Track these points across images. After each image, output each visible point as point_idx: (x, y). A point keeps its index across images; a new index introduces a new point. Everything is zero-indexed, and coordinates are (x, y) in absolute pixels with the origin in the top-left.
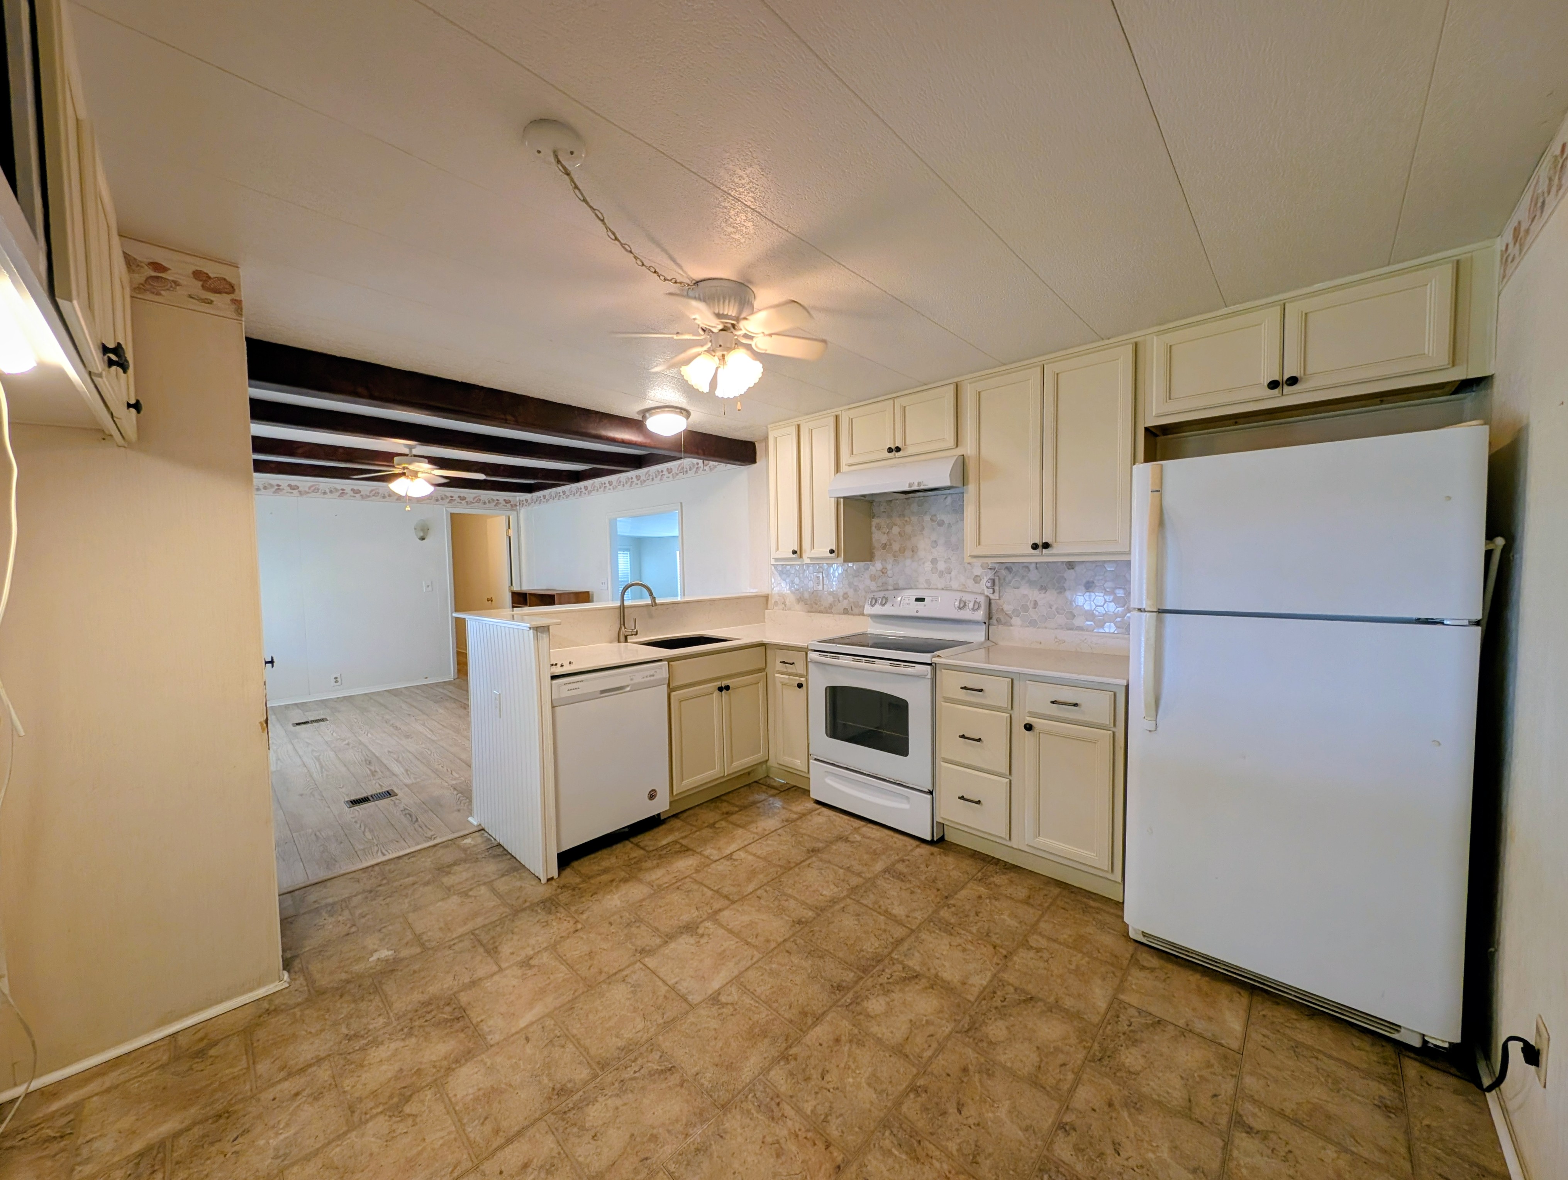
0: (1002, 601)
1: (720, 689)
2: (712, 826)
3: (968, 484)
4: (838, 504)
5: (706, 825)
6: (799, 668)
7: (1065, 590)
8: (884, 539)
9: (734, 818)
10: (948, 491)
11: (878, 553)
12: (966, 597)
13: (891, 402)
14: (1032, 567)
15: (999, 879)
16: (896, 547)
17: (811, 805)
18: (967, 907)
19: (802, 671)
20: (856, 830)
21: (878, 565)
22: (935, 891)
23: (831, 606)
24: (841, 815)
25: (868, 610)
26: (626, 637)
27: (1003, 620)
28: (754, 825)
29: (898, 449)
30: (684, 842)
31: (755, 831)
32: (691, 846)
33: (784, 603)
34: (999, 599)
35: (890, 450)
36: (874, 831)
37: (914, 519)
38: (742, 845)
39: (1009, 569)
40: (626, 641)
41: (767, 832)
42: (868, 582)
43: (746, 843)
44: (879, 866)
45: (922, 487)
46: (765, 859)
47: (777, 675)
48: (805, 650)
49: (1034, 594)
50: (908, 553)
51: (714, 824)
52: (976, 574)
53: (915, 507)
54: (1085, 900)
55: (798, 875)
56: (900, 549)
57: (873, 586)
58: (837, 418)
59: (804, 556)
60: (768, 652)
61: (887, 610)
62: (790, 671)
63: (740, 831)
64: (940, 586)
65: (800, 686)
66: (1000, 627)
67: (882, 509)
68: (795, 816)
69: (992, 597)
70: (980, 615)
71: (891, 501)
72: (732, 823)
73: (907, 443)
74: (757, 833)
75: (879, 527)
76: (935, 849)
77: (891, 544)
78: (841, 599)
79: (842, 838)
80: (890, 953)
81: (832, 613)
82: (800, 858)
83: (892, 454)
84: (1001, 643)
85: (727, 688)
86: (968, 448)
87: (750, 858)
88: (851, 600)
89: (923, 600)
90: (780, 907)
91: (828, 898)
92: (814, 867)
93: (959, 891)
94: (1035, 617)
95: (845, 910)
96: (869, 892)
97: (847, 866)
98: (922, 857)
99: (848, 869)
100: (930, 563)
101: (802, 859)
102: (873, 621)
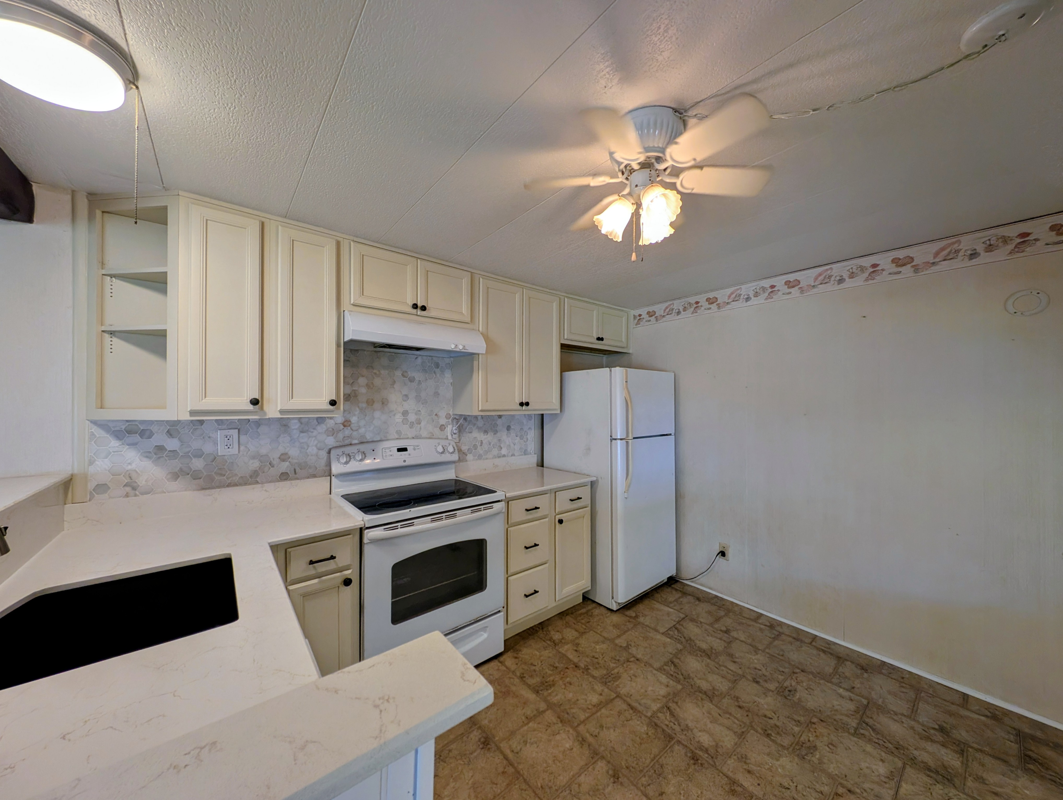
0: (461, 442)
4: (338, 348)
6: (344, 559)
13: (414, 260)
15: (555, 636)
18: (587, 660)
19: (351, 561)
21: (339, 418)
27: (462, 458)
29: (424, 308)
35: (415, 306)
37: (384, 372)
39: (465, 419)
44: (530, 695)
45: (464, 350)
48: (352, 532)
49: (481, 436)
50: (377, 405)
58: (339, 244)
62: (322, 570)
64: (410, 436)
65: (348, 582)
78: (274, 462)
86: (480, 327)
88: (295, 461)
89: (405, 450)
90: (591, 793)
91: (576, 744)
92: (519, 748)
93: (568, 658)
94: (481, 452)
95: (594, 734)
96: (568, 711)
97: (523, 718)
98: (519, 664)
99: (529, 719)
100: (400, 415)
101: (501, 757)
102: (340, 481)
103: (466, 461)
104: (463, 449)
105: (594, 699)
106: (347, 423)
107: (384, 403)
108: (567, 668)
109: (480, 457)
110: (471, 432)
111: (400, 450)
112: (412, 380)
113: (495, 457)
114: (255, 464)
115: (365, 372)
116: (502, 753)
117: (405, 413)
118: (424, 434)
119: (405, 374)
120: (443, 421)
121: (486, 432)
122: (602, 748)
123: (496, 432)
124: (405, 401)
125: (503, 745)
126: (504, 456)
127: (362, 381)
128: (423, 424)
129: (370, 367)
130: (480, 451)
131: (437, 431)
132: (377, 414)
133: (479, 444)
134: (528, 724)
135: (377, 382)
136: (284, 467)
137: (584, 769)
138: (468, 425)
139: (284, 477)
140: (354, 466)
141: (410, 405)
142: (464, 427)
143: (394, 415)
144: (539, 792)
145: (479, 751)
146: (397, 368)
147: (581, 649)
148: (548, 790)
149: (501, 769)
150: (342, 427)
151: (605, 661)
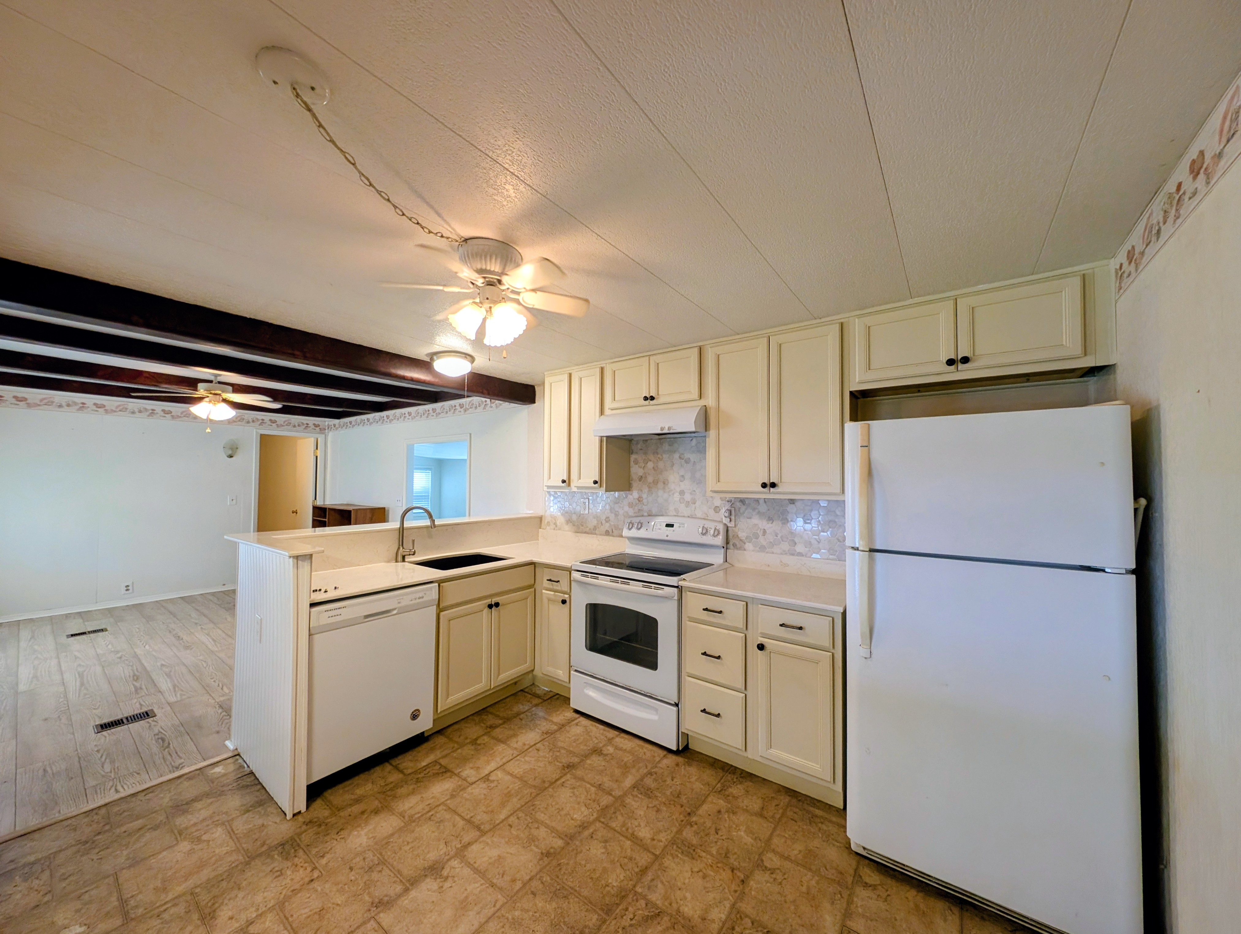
0: (737, 528)
1: (490, 606)
2: (474, 742)
3: (709, 430)
4: (601, 441)
5: (468, 741)
6: (564, 586)
7: (788, 521)
8: (641, 472)
9: (497, 732)
10: (693, 435)
11: (635, 484)
12: (708, 524)
13: (647, 358)
14: (761, 502)
15: (737, 790)
16: (650, 479)
17: (570, 715)
18: (708, 824)
19: (566, 588)
20: (610, 740)
21: (635, 494)
22: (679, 807)
23: (595, 528)
24: (597, 725)
25: (626, 532)
26: (404, 557)
27: (738, 546)
28: (515, 740)
29: (652, 398)
30: (443, 762)
31: (515, 746)
32: (450, 767)
33: (555, 524)
34: (735, 527)
35: (646, 398)
36: (626, 741)
37: (665, 456)
38: (501, 763)
39: (742, 501)
40: (403, 560)
41: (526, 747)
42: (627, 508)
43: (504, 760)
44: (629, 782)
45: (671, 431)
46: (521, 779)
47: (544, 591)
48: (569, 570)
49: (763, 524)
50: (660, 485)
51: (476, 739)
52: (716, 505)
53: (666, 446)
54: (811, 809)
55: (551, 796)
56: (653, 482)
57: (631, 512)
58: (602, 369)
59: (572, 484)
60: (537, 569)
61: (642, 533)
62: (555, 588)
63: (501, 747)
64: (686, 514)
65: (564, 602)
66: (736, 551)
67: (639, 446)
68: (555, 727)
69: (729, 525)
70: (719, 540)
71: (646, 441)
72: (493, 738)
73: (660, 393)
74: (516, 749)
75: (636, 462)
76: (680, 759)
77: (646, 477)
78: (604, 522)
79: (597, 751)
80: (634, 886)
81: (596, 534)
82: (555, 776)
83: (647, 402)
84: (737, 565)
85: (497, 605)
86: (710, 400)
87: (508, 778)
88: (612, 523)
89: (672, 526)
90: (531, 836)
91: (579, 823)
92: (568, 785)
93: (701, 805)
94: (764, 543)
95: (594, 836)
96: (618, 813)
97: (599, 783)
98: (668, 769)
99: (599, 787)
100: (678, 494)
101: (557, 777)
102: (630, 543)
103: (745, 550)
104: (739, 536)
105: (644, 833)
106: (640, 499)
107: (665, 483)
108: (682, 806)
109: (762, 549)
110: (750, 518)
111: (668, 525)
112: (687, 461)
113: (784, 553)
114: (595, 522)
115: (651, 457)
116: (561, 777)
117: (682, 493)
118: (699, 514)
119: (682, 456)
120: (718, 502)
121: (770, 519)
122: (577, 843)
123: (785, 521)
124: (682, 481)
125: (568, 776)
126: (800, 554)
127: (650, 465)
128: (698, 503)
129: (656, 453)
130: (762, 540)
131: (711, 512)
132: (660, 493)
133: (760, 533)
134: (593, 786)
135: (661, 465)
136: (607, 526)
137: (553, 830)
138: (746, 509)
139: (607, 533)
140: (634, 533)
141: (686, 485)
142: (741, 511)
143: (673, 494)
144: (530, 803)
145: (561, 765)
146: (675, 452)
147: (726, 816)
148: (532, 808)
149: (546, 780)
150: (638, 502)
151: (716, 842)
